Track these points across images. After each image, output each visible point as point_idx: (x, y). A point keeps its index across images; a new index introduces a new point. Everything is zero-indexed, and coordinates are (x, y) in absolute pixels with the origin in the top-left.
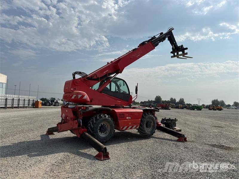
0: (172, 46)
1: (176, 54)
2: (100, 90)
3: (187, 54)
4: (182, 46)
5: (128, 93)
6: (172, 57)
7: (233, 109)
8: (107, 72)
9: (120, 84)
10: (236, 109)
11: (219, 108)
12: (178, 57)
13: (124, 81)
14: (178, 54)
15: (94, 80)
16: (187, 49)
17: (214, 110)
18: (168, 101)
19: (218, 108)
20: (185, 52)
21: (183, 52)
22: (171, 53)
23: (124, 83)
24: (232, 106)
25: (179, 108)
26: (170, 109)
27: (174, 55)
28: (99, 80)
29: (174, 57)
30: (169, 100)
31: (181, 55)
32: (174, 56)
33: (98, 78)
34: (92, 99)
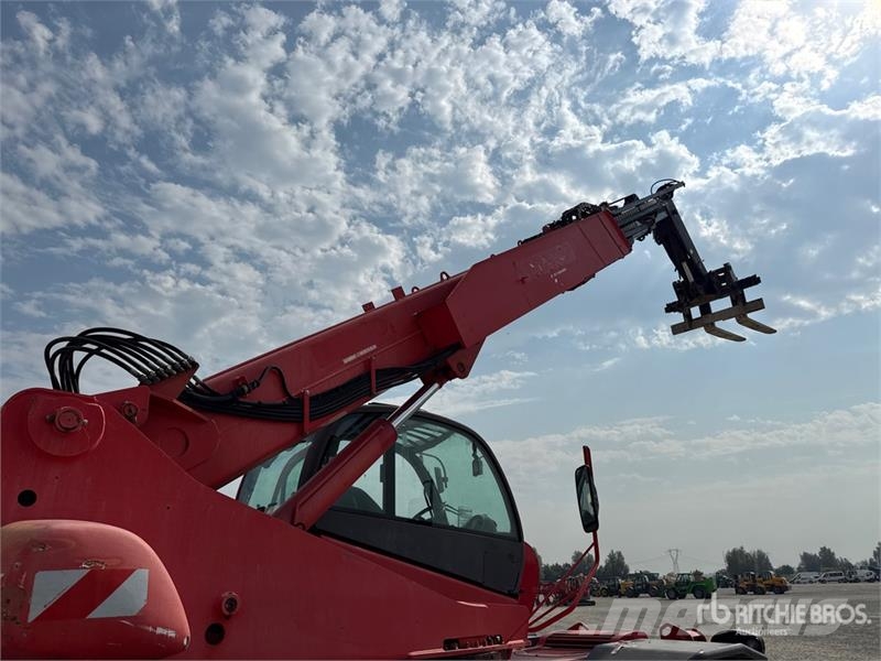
0: (679, 268)
1: (696, 312)
2: (308, 512)
3: (758, 305)
4: (727, 268)
5: (504, 526)
6: (676, 329)
7: (811, 582)
8: (367, 362)
9: (437, 470)
10: (822, 582)
11: (777, 584)
12: (712, 330)
13: (478, 442)
14: (705, 310)
15: (261, 413)
16: (754, 281)
17: (756, 593)
18: (567, 565)
19: (771, 582)
20: (748, 299)
21: (738, 299)
22: (670, 308)
23: (479, 454)
24: (800, 569)
25: (621, 596)
26: (593, 603)
27: (688, 316)
28: (299, 421)
29: (691, 328)
30: (571, 562)
31: (724, 315)
32: (689, 324)
33: (300, 399)
34: (232, 603)
